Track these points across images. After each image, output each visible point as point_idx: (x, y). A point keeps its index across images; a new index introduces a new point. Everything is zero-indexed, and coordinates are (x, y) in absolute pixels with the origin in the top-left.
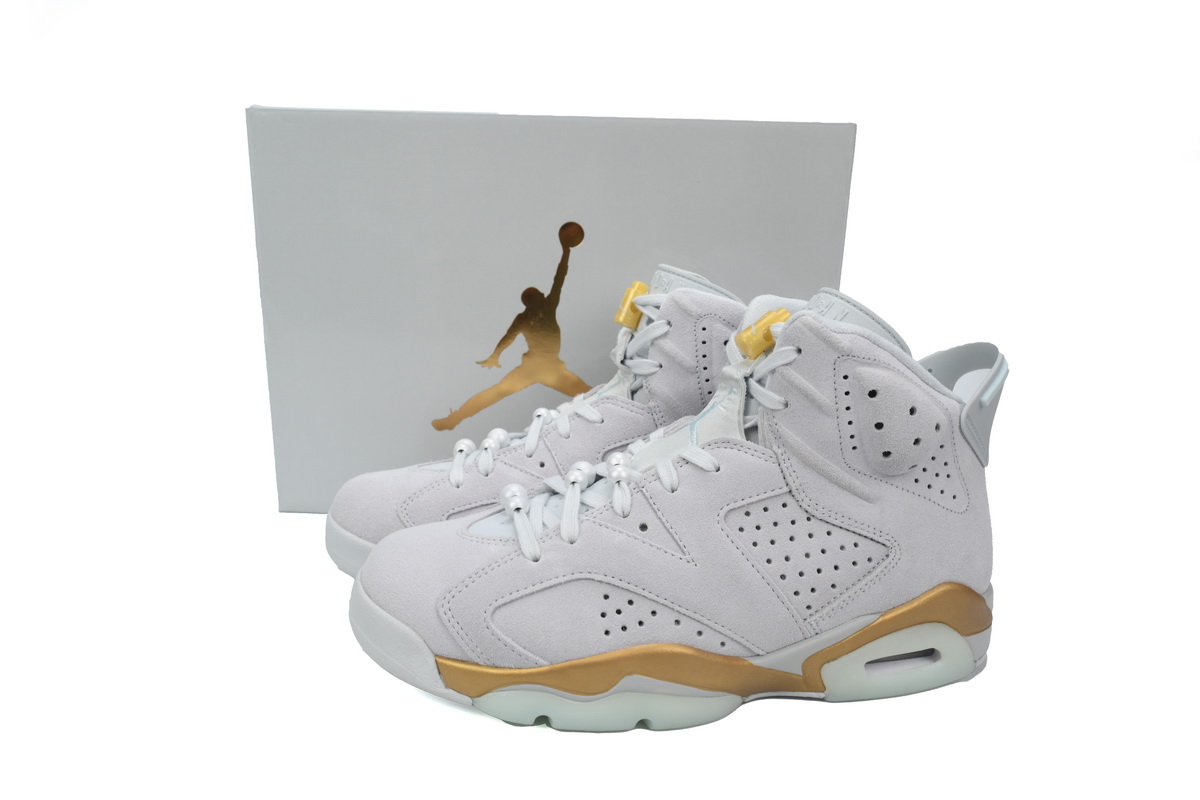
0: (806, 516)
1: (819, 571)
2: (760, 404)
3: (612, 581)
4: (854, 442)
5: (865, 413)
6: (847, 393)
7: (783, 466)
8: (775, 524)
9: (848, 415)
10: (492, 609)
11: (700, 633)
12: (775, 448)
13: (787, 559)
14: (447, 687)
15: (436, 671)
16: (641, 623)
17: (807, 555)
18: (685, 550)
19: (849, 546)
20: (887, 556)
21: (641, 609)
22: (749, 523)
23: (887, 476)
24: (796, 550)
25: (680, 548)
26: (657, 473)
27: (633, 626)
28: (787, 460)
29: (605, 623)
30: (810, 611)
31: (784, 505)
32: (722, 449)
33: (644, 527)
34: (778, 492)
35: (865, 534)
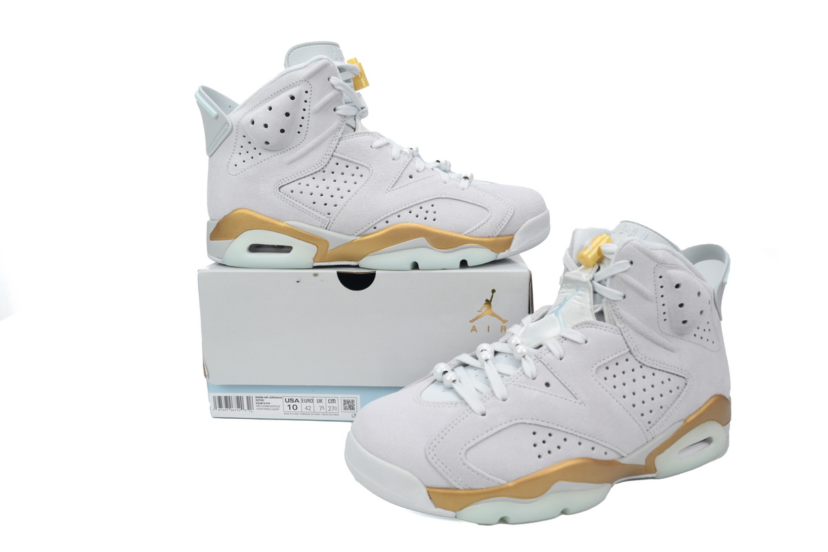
0: (640, 365)
1: (653, 399)
2: (603, 297)
3: (538, 423)
4: (666, 316)
5: (673, 297)
6: (662, 287)
7: (625, 335)
8: (624, 373)
9: (662, 301)
10: (464, 451)
11: (593, 449)
12: (618, 324)
13: (634, 394)
14: (436, 506)
15: (428, 497)
16: (559, 447)
17: (644, 390)
18: (577, 396)
19: (666, 381)
20: (686, 384)
21: (557, 438)
22: (609, 373)
23: (680, 334)
24: (638, 387)
25: (573, 395)
26: (548, 348)
27: (554, 450)
28: (626, 331)
29: (537, 451)
30: (651, 425)
31: (627, 360)
32: (586, 329)
33: (547, 385)
34: (623, 352)
35: (673, 372)
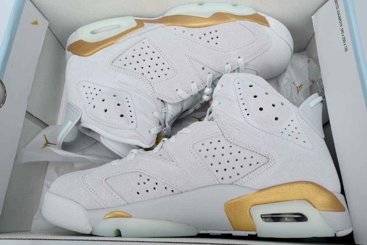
0: (144, 75)
1: (140, 55)
4: (127, 100)
6: (131, 116)
8: (155, 72)
9: (130, 109)
11: (184, 32)
13: (152, 59)
16: (205, 35)
17: (144, 60)
19: (128, 65)
20: (113, 62)
22: (166, 71)
28: (152, 94)
29: (217, 35)
30: (143, 41)
31: (152, 78)
35: (121, 70)
